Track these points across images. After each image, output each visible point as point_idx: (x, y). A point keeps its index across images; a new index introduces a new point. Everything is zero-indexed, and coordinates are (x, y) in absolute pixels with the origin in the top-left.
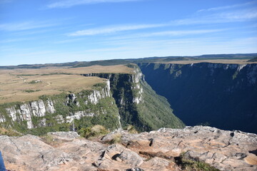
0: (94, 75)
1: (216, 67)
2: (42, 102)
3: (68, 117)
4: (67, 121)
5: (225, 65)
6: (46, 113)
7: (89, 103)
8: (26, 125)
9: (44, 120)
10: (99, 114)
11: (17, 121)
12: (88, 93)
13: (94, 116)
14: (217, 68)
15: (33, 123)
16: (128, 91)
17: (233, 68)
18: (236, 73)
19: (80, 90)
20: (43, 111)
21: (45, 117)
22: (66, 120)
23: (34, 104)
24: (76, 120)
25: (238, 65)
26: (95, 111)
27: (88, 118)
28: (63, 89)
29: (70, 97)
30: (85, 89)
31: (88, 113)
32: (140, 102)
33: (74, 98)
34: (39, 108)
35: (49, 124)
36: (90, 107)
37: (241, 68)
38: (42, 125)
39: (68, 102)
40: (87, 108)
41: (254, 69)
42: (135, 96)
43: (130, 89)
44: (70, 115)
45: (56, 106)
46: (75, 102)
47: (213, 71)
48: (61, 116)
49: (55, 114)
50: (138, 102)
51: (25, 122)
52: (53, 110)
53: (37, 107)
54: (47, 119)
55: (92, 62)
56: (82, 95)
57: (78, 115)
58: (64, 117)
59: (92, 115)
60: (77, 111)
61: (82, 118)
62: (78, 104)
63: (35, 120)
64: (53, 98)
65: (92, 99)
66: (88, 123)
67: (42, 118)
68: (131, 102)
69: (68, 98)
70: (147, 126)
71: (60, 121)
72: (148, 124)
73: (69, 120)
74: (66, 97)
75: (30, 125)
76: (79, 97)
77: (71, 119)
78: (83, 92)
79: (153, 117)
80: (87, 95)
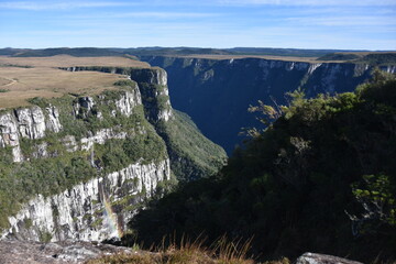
1: (272, 66)
2: (38, 112)
3: (84, 140)
4: (83, 147)
5: (289, 63)
6: (47, 131)
7: (118, 114)
8: (12, 156)
9: (44, 146)
10: (134, 134)
12: (116, 96)
13: (127, 139)
14: (275, 68)
15: (23, 152)
16: (150, 99)
17: (301, 70)
18: (307, 77)
19: (102, 89)
20: (41, 128)
21: (44, 139)
22: (80, 145)
23: (24, 114)
24: (97, 145)
25: (309, 65)
26: (128, 128)
27: (117, 142)
29: (83, 102)
30: (111, 88)
31: (116, 132)
32: (170, 118)
33: (91, 104)
34: (34, 122)
35: (52, 153)
36: (118, 122)
37: (314, 68)
38: (40, 155)
39: (83, 114)
40: (115, 123)
41: (333, 71)
42: (162, 108)
44: (88, 136)
45: (63, 120)
46: (94, 112)
47: (266, 72)
49: (62, 134)
50: (167, 119)
51: (9, 150)
52: (57, 126)
53: (30, 121)
54: (49, 144)
56: (106, 100)
57: (100, 137)
58: (77, 140)
59: (123, 136)
60: (99, 128)
61: (107, 142)
62: (99, 115)
63: (27, 144)
64: (57, 102)
65: (124, 107)
66: (119, 150)
67: (39, 141)
68: (156, 118)
69: (78, 105)
70: (186, 158)
71: (72, 147)
72: (187, 155)
73: (86, 144)
74: (74, 102)
75: (17, 156)
76: (99, 102)
77: (88, 143)
78: (106, 93)
79: (191, 144)
80: (114, 98)
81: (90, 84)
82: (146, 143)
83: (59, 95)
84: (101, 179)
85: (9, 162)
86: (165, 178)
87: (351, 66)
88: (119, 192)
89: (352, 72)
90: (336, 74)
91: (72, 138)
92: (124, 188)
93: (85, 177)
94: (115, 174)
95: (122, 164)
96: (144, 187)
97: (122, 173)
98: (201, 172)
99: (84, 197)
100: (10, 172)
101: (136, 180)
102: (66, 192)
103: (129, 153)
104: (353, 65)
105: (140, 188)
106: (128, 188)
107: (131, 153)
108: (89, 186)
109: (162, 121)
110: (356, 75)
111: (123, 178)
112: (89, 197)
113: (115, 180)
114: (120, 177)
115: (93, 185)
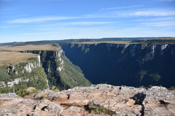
0: (28, 51)
3: (9, 83)
5: (117, 45)
7: (25, 72)
10: (32, 79)
12: (24, 65)
13: (29, 81)
14: (112, 47)
16: (53, 62)
17: (121, 47)
18: (124, 50)
19: (19, 62)
22: (7, 85)
24: (15, 84)
25: (124, 45)
26: (29, 77)
27: (25, 83)
28: (5, 62)
29: (11, 68)
30: (22, 62)
31: (24, 79)
32: (62, 70)
33: (14, 68)
36: (26, 75)
37: (126, 46)
40: (24, 76)
41: (134, 47)
42: (58, 66)
43: (54, 61)
44: (11, 81)
46: (14, 72)
47: (109, 48)
48: (3, 83)
50: (60, 70)
55: (26, 42)
56: (20, 66)
57: (17, 81)
58: (6, 83)
59: (27, 80)
60: (16, 78)
61: (20, 83)
62: (16, 73)
65: (28, 69)
68: (56, 70)
69: (9, 69)
71: (3, 86)
72: (67, 85)
73: (10, 85)
74: (8, 68)
76: (17, 68)
78: (20, 64)
79: (70, 80)
80: (23, 66)
87: (140, 45)
89: (141, 47)
90: (136, 48)
104: (141, 45)
110: (142, 49)
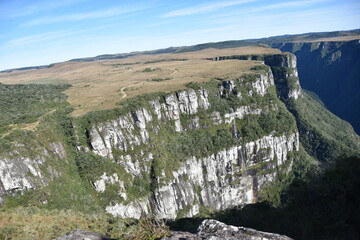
2: (193, 94)
3: (227, 115)
4: (226, 121)
6: (199, 108)
7: (254, 94)
8: (175, 127)
9: (197, 119)
10: (268, 110)
11: (162, 119)
12: (252, 79)
13: (262, 114)
15: (182, 124)
16: (282, 80)
19: (241, 74)
20: (195, 105)
21: (197, 114)
22: (224, 119)
23: (183, 95)
24: (237, 119)
26: (263, 106)
27: (254, 117)
29: (226, 85)
30: (248, 72)
31: (253, 109)
32: (299, 96)
33: (232, 86)
34: (190, 102)
35: (203, 125)
36: (254, 100)
38: (194, 127)
39: (226, 94)
40: (252, 101)
42: (292, 88)
44: (230, 112)
45: (211, 99)
46: (235, 92)
49: (210, 111)
50: (296, 97)
51: (173, 122)
52: (207, 104)
53: (186, 100)
54: (201, 118)
56: (244, 82)
57: (240, 112)
58: (222, 115)
59: (259, 112)
60: (239, 106)
61: (245, 117)
62: (239, 95)
63: (185, 118)
64: (207, 85)
65: (259, 88)
66: (255, 123)
67: (194, 116)
68: (286, 97)
69: (222, 88)
70: (313, 132)
71: (217, 121)
72: (315, 129)
73: (229, 119)
74: (219, 85)
75: (178, 127)
76: (239, 84)
77: (230, 118)
78: (244, 77)
79: (318, 119)
80: (251, 81)
81: (232, 70)
82: (278, 118)
83: (207, 80)
84: (240, 147)
85: (172, 131)
86: (294, 148)
88: (255, 158)
91: (218, 114)
92: (259, 156)
93: (228, 145)
94: (252, 144)
95: (257, 135)
96: (275, 156)
97: (258, 143)
98: (327, 145)
99: (226, 161)
100: (174, 138)
101: (269, 149)
102: (213, 156)
103: (263, 126)
105: (272, 156)
106: (262, 156)
107: (265, 126)
108: (231, 152)
109: (292, 99)
111: (258, 147)
112: (230, 161)
113: (252, 149)
114: (255, 146)
115: (234, 152)
